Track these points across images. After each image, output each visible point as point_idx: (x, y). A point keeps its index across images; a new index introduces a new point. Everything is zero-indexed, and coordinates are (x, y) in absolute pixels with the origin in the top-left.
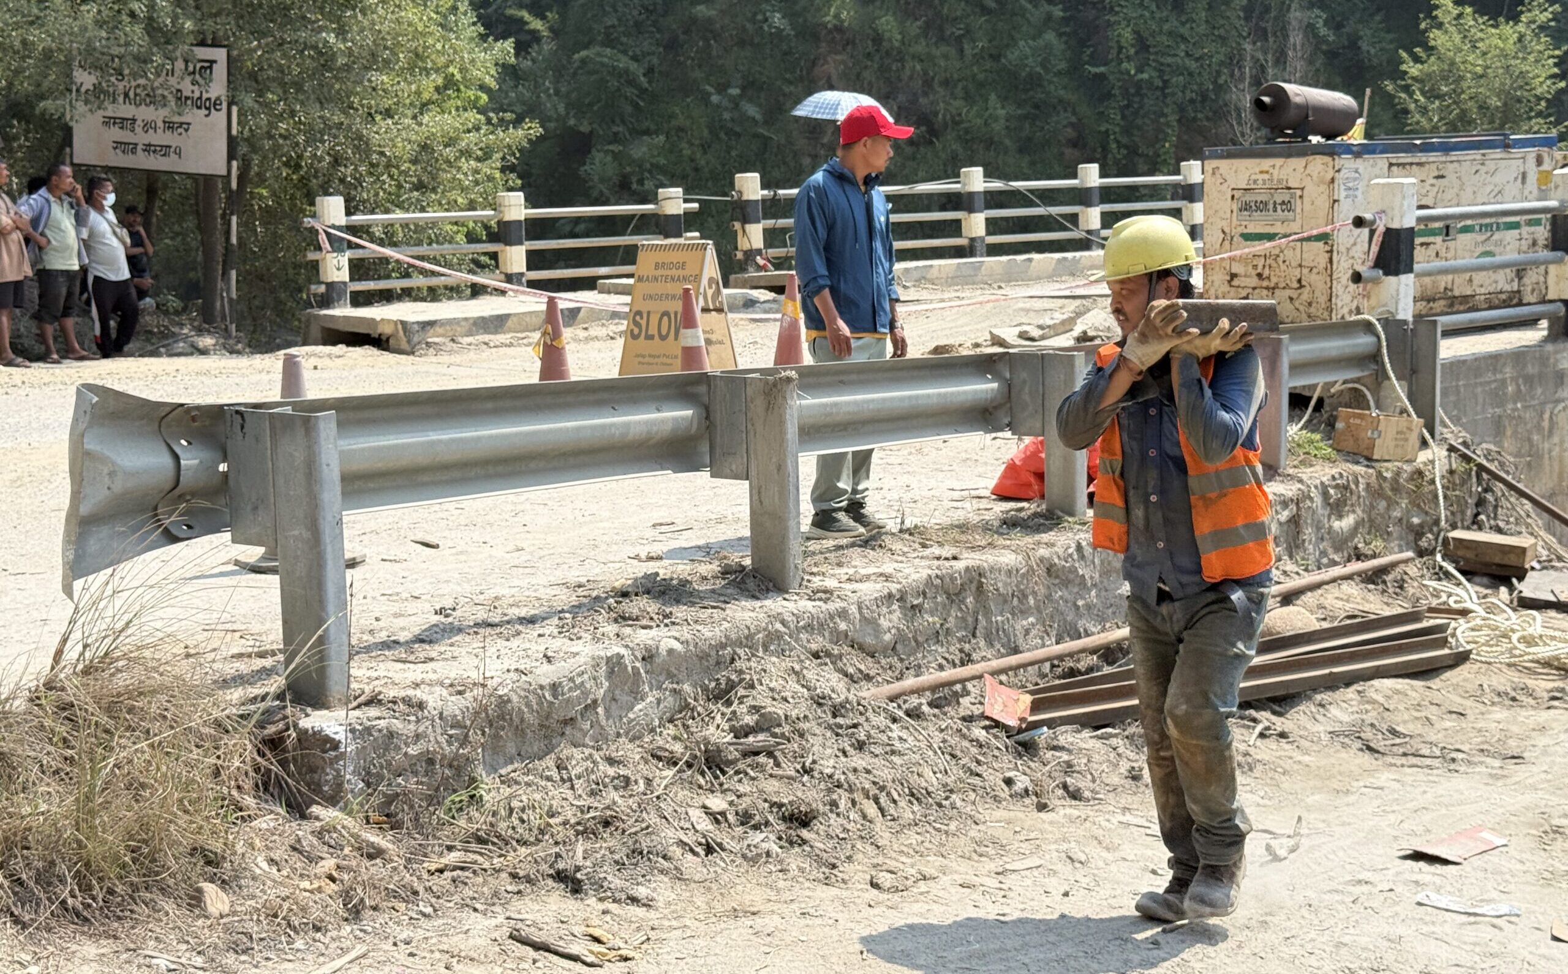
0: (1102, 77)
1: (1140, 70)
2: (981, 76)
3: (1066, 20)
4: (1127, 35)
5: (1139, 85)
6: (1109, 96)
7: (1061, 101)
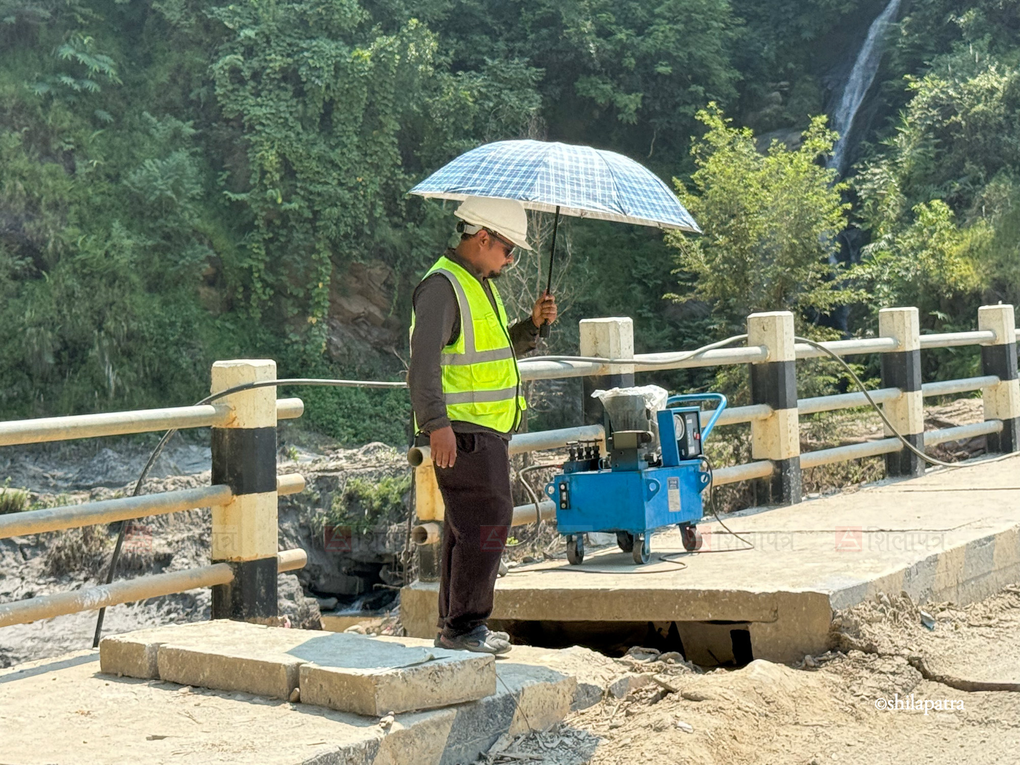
0: (241, 205)
1: (287, 199)
2: (98, 200)
3: (196, 139)
4: (272, 158)
5: (285, 217)
6: (250, 227)
7: (195, 232)
